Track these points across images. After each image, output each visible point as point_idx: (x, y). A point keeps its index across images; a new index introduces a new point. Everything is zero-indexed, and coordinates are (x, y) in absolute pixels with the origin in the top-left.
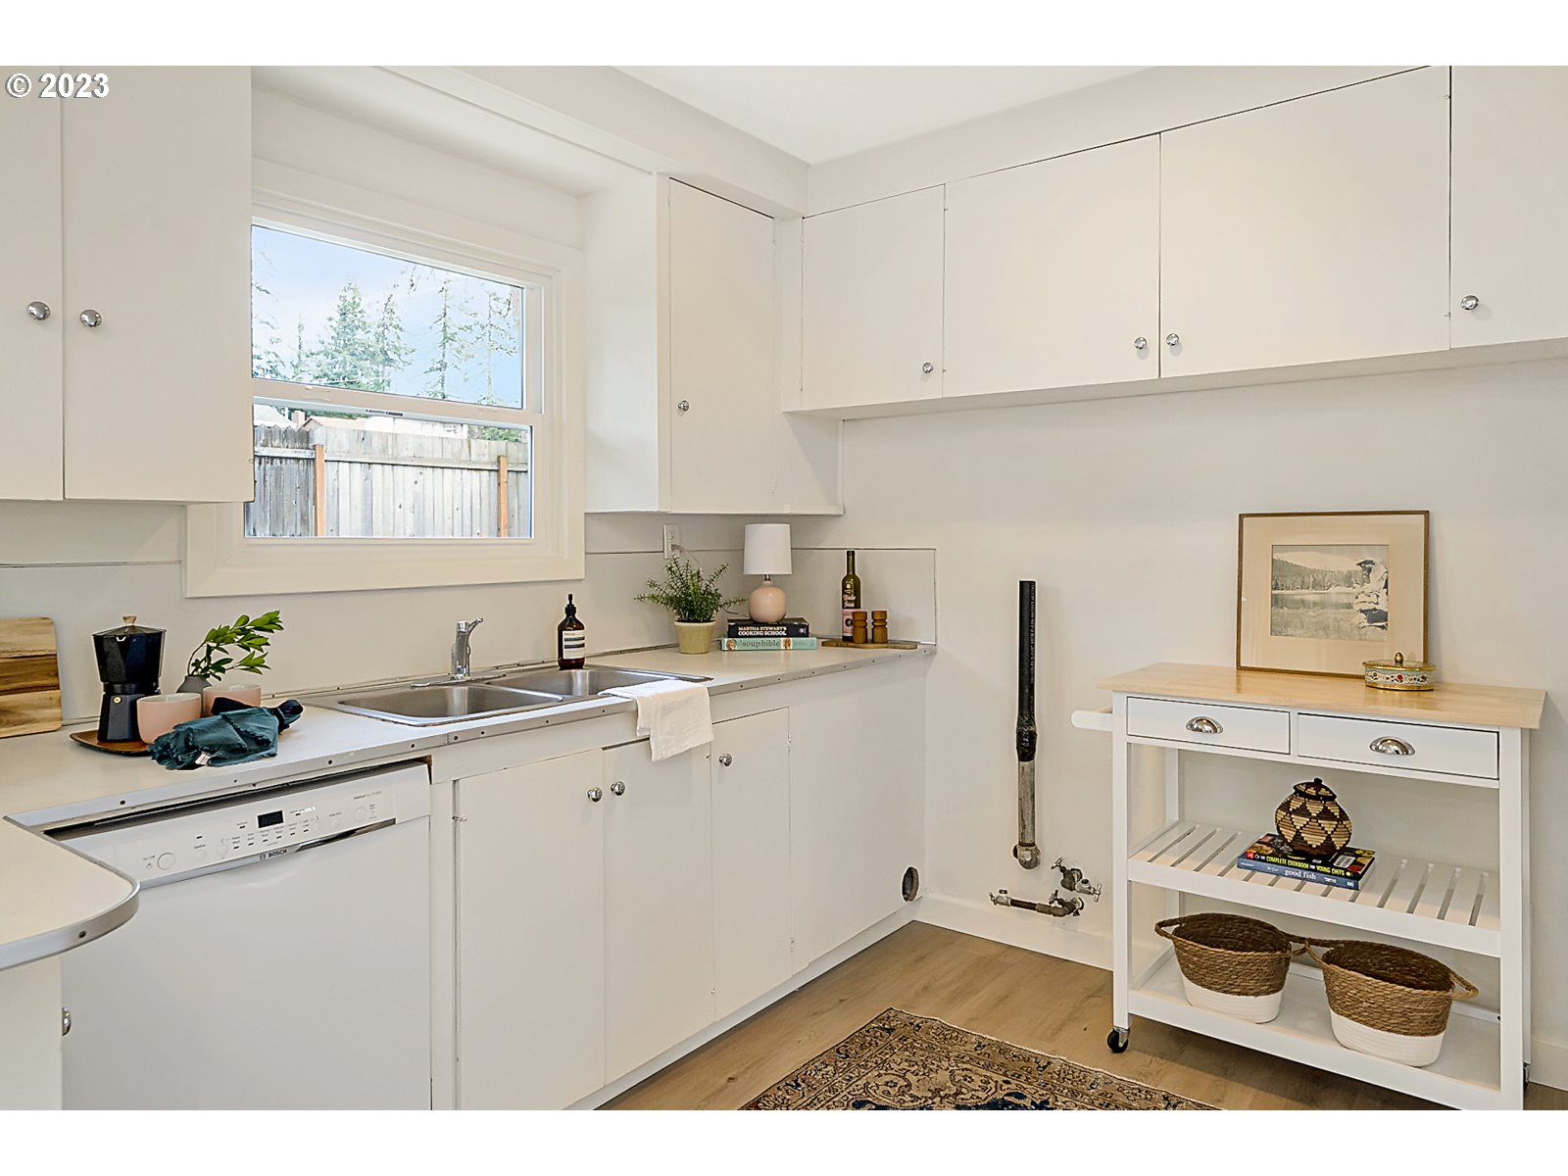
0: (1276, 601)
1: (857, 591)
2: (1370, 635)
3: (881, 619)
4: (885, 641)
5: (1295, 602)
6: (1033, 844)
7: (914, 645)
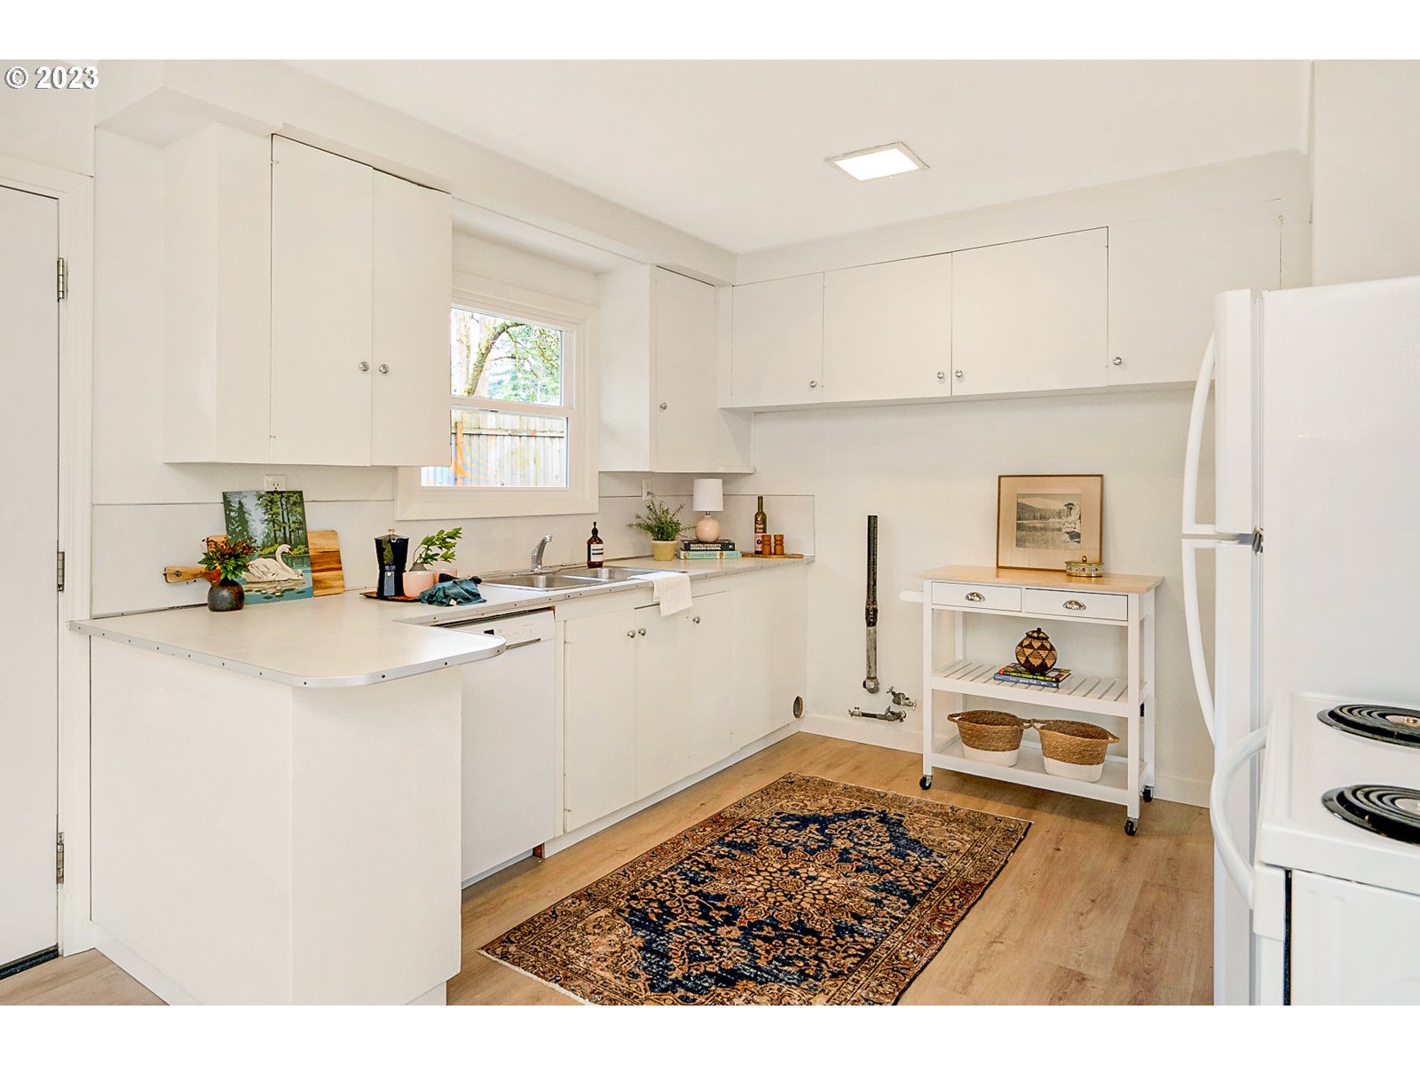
0: (1019, 527)
1: (764, 522)
2: (1071, 547)
3: (780, 540)
4: (782, 554)
5: (1030, 528)
6: (875, 678)
7: (801, 556)
